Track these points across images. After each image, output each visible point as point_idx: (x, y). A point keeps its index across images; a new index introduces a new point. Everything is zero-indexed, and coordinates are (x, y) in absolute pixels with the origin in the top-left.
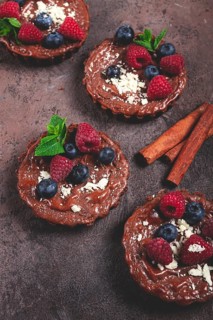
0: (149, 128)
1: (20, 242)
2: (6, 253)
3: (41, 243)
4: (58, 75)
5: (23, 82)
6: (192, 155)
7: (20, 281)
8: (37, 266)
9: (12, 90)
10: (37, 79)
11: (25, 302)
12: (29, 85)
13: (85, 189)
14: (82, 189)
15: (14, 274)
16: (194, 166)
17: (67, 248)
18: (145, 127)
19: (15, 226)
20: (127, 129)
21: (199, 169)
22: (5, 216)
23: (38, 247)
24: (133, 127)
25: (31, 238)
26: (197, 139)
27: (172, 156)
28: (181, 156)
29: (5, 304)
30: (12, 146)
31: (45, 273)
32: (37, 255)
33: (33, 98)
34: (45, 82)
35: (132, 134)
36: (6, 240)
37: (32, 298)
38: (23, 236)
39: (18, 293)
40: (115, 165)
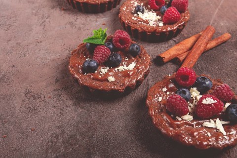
0: (163, 45)
1: (67, 106)
2: (54, 113)
3: (82, 108)
4: (102, 18)
5: (79, 21)
6: (197, 56)
7: (63, 132)
8: (78, 123)
9: (71, 24)
10: (88, 19)
11: (66, 148)
12: (82, 22)
13: (118, 70)
14: (116, 69)
15: (59, 127)
16: (198, 67)
17: (103, 112)
18: (160, 45)
19: (64, 97)
20: (148, 45)
21: (202, 68)
22: (57, 90)
23: (80, 110)
24: (153, 44)
25: (75, 104)
26: (200, 46)
27: (181, 58)
28: (188, 57)
29: (48, 149)
30: (67, 52)
31: (84, 127)
32: (79, 115)
33: (85, 28)
34: (94, 21)
35: (151, 48)
36: (56, 105)
37: (72, 145)
38: (70, 103)
39: (60, 141)
40: (140, 57)
